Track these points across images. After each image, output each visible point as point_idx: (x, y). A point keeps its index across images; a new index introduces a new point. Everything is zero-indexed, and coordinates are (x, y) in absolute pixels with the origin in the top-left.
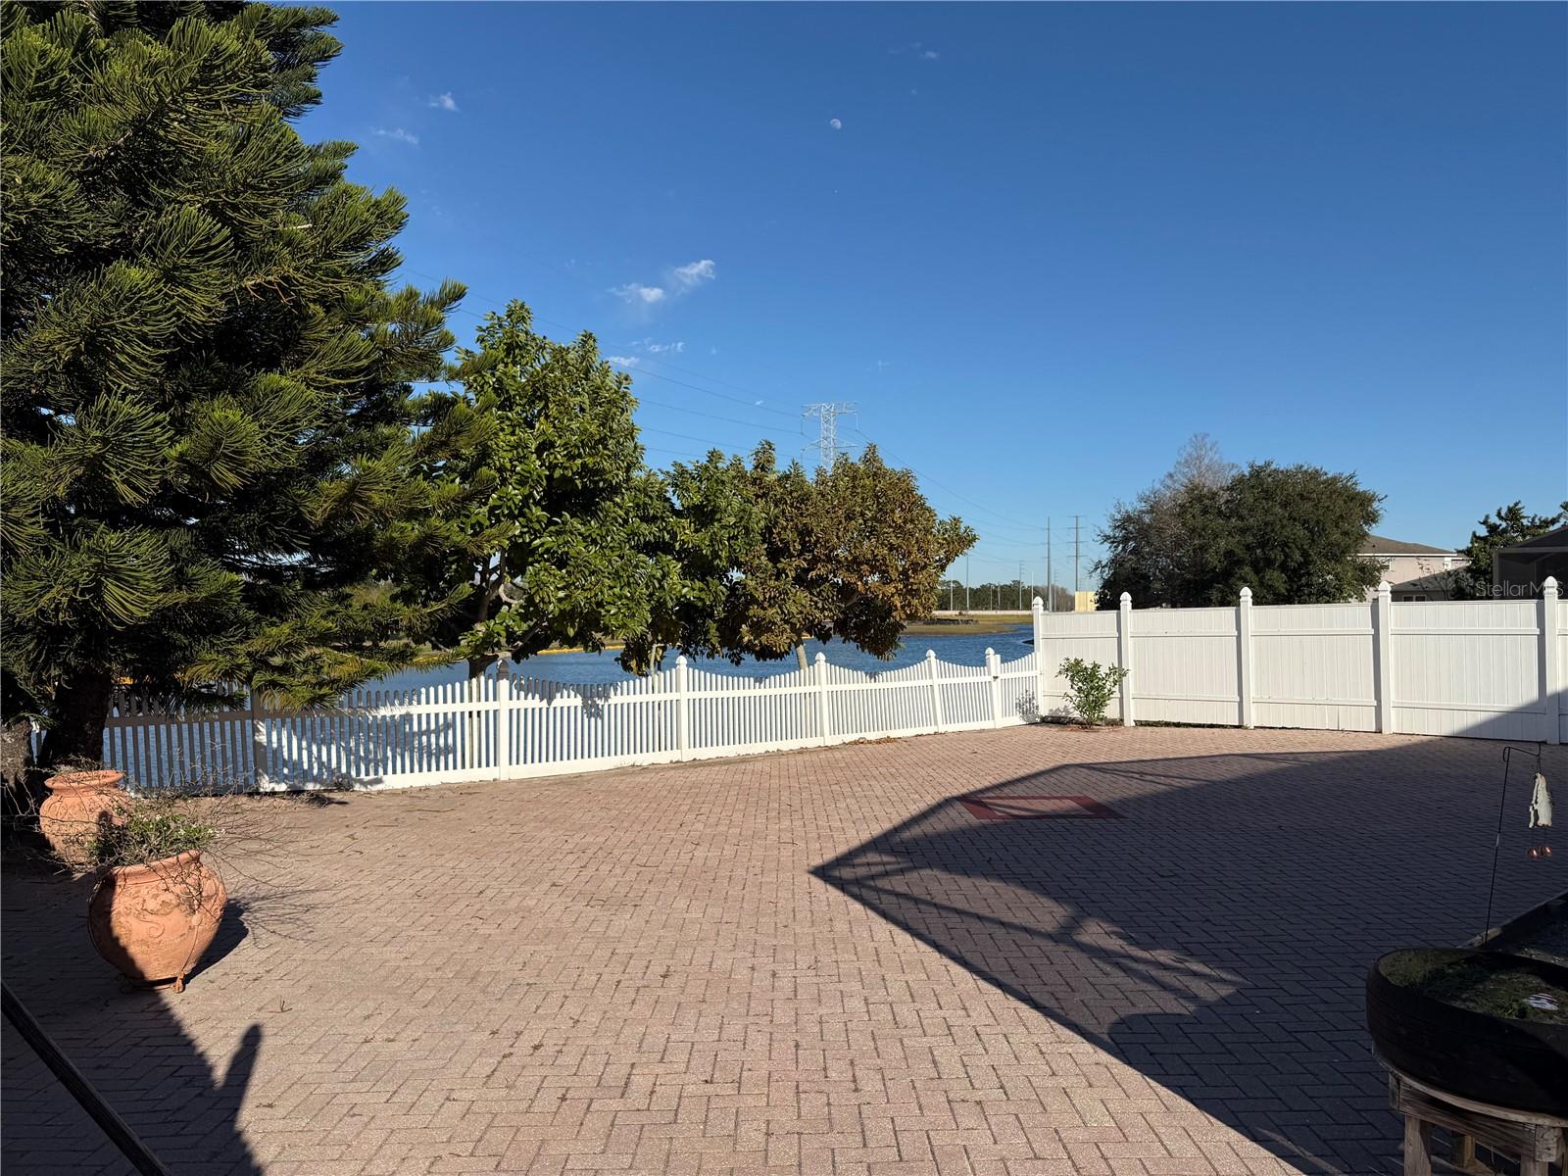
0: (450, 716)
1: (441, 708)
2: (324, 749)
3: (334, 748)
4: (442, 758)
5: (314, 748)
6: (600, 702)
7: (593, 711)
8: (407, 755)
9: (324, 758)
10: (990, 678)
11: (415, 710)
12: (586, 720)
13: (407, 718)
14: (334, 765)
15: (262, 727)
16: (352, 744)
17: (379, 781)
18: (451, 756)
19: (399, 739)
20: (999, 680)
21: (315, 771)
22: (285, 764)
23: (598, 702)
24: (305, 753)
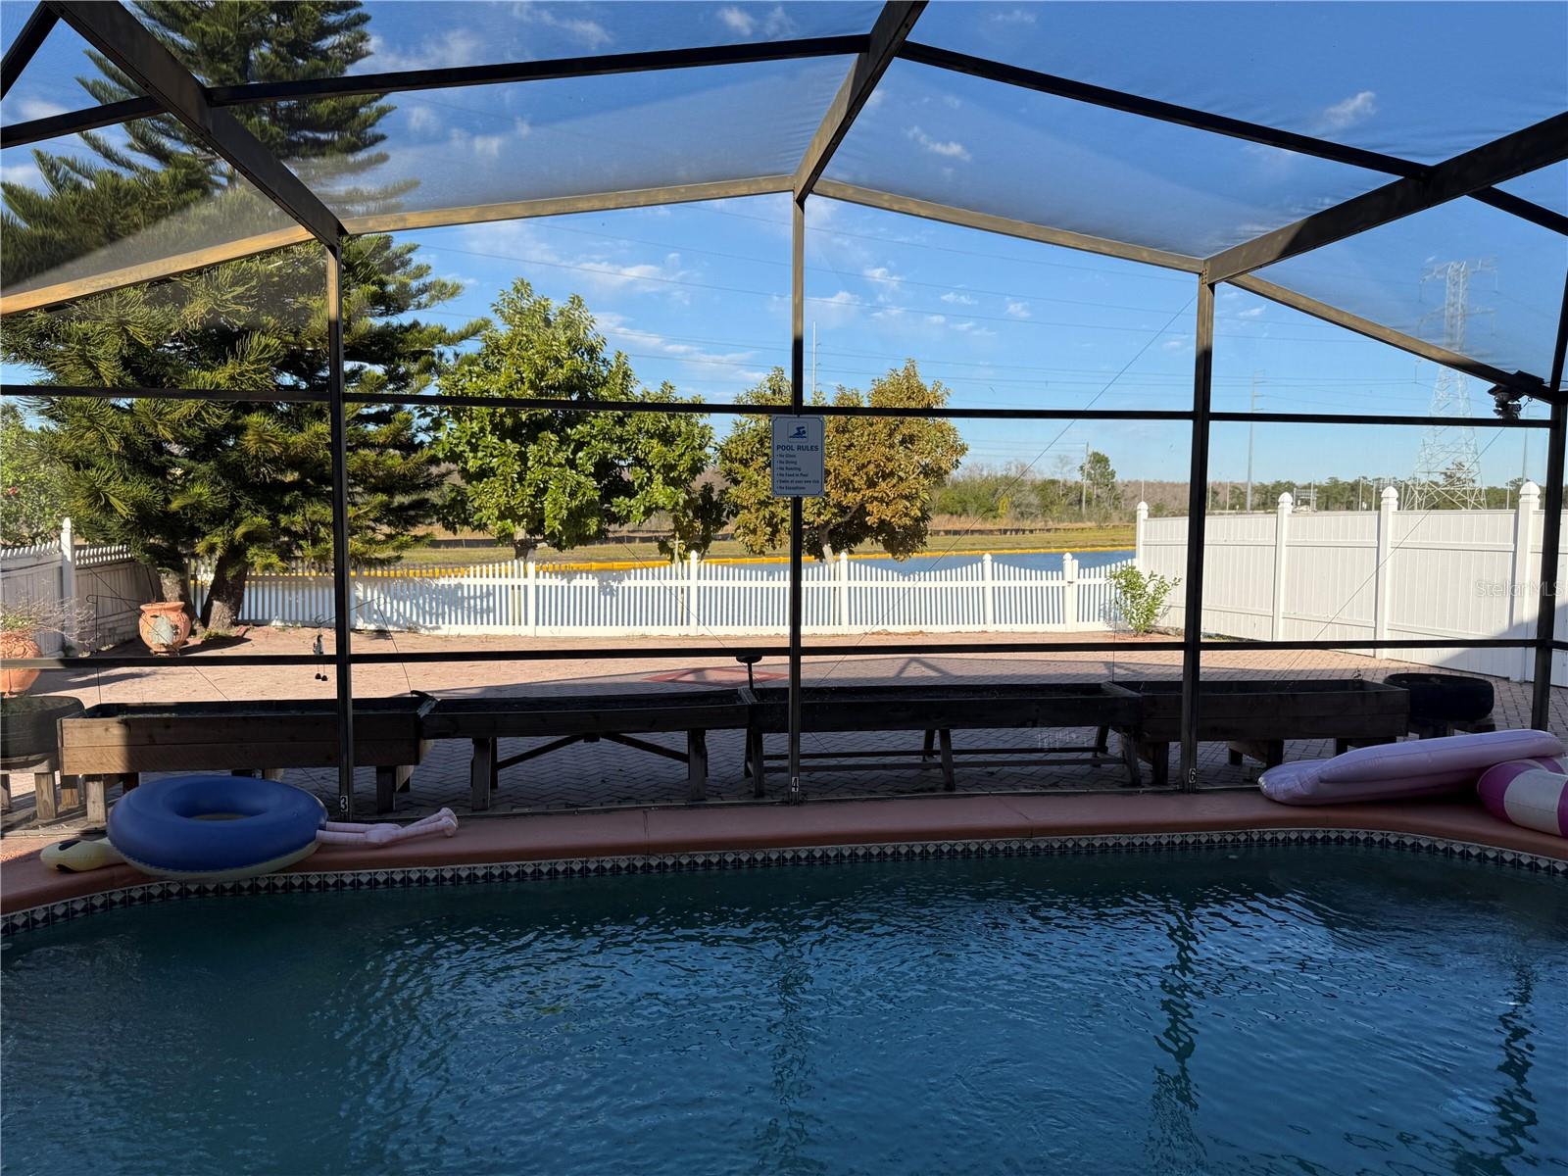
0: (491, 588)
1: (485, 581)
2: (401, 603)
3: (408, 603)
4: (485, 616)
5: (395, 602)
6: (615, 585)
7: (606, 590)
8: (459, 611)
9: (401, 610)
10: (1065, 583)
11: (465, 581)
12: (602, 597)
13: (460, 586)
14: (408, 615)
15: (360, 586)
16: (421, 602)
17: (438, 628)
18: (491, 615)
19: (453, 599)
20: (1075, 586)
21: (395, 618)
22: (376, 612)
23: (612, 584)
24: (388, 606)
